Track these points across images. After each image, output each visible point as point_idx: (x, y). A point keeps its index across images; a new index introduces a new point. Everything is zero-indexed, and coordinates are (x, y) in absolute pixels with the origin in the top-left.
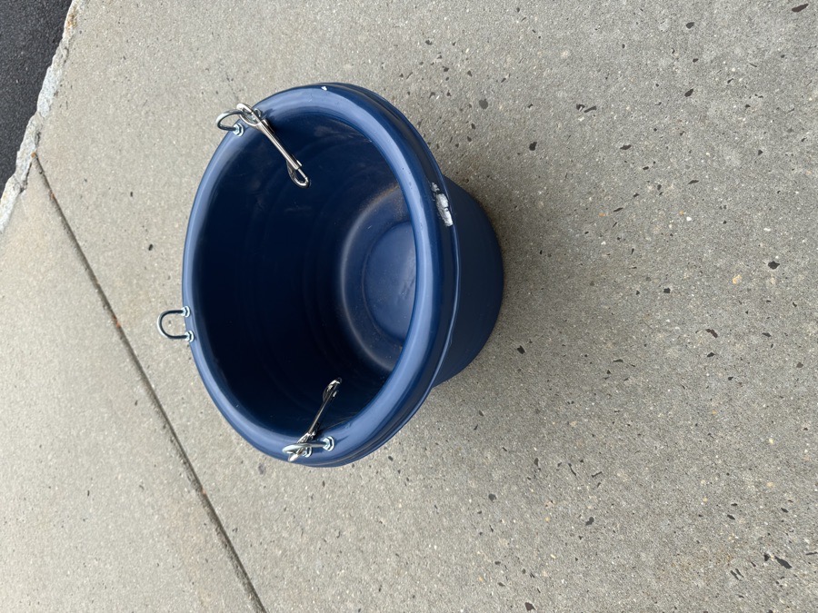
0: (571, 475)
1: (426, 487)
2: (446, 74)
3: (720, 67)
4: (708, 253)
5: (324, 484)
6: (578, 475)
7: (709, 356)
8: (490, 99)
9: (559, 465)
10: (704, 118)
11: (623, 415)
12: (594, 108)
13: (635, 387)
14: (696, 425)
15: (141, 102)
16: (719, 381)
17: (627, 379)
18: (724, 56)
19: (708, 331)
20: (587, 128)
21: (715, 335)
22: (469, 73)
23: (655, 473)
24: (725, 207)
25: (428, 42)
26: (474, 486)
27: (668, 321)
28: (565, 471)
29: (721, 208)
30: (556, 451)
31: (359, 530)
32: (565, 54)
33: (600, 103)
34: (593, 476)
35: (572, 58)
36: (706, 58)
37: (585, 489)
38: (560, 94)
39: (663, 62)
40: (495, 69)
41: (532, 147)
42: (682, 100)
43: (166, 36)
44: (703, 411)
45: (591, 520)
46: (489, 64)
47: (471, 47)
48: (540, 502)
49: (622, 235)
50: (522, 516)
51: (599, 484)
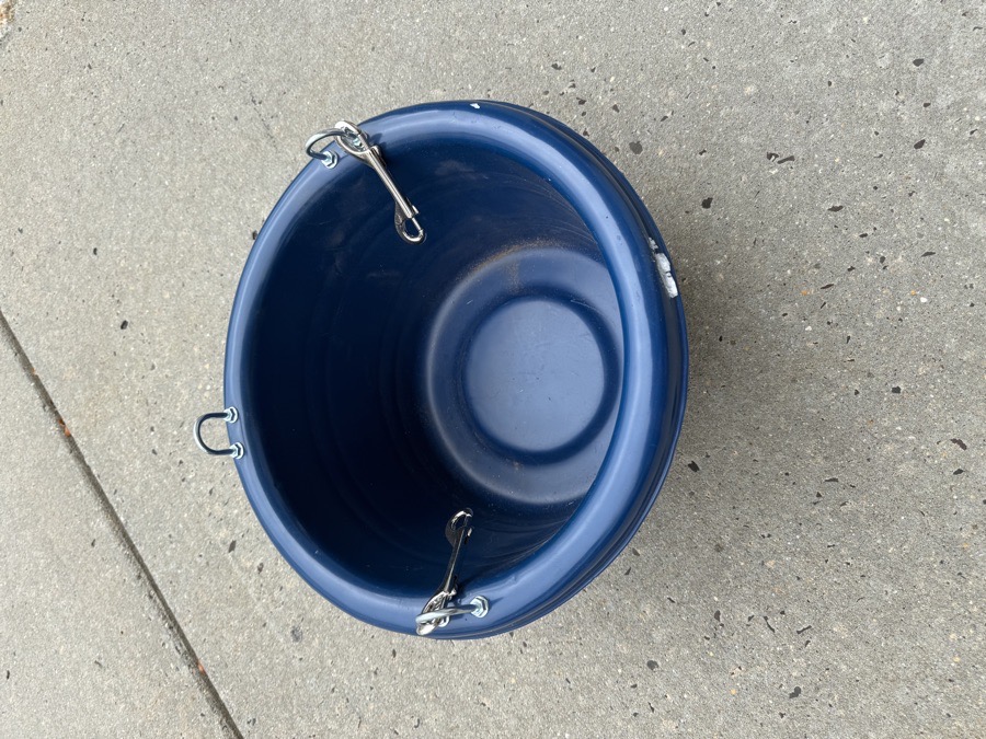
0: (767, 632)
1: (553, 654)
2: (582, 108)
3: (959, 113)
4: (951, 343)
5: (394, 653)
6: (777, 631)
7: (956, 473)
8: (645, 142)
9: (750, 619)
10: (939, 177)
11: (839, 551)
12: (792, 158)
13: (855, 514)
14: (942, 562)
15: (115, 128)
16: (970, 505)
17: (844, 504)
18: (964, 101)
19: (954, 441)
20: (783, 183)
21: (964, 447)
22: (615, 108)
23: (887, 627)
24: (971, 286)
25: (555, 66)
26: (625, 651)
27: (899, 428)
28: (759, 627)
29: (965, 286)
30: (747, 601)
31: (450, 716)
32: (750, 90)
33: (799, 152)
34: (799, 632)
35: (759, 95)
36: (941, 102)
37: (788, 651)
38: (744, 140)
39: (884, 106)
40: (652, 105)
41: (707, 204)
42: (910, 153)
43: (157, 41)
44: (950, 544)
45: (797, 692)
46: (643, 98)
47: (617, 74)
48: (722, 669)
49: (833, 319)
50: (696, 688)
51: (808, 642)
